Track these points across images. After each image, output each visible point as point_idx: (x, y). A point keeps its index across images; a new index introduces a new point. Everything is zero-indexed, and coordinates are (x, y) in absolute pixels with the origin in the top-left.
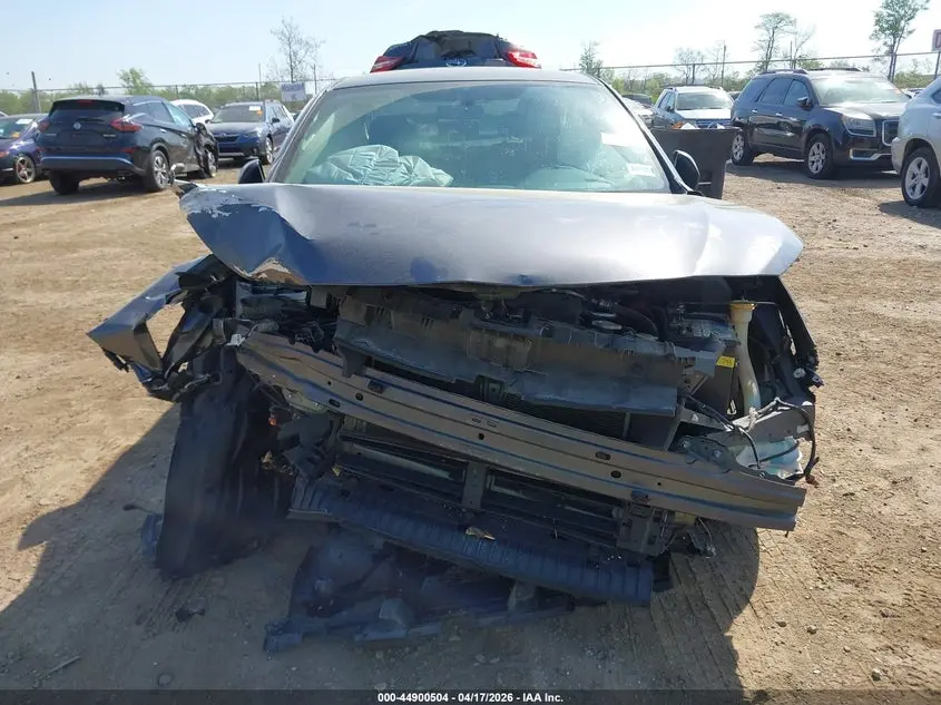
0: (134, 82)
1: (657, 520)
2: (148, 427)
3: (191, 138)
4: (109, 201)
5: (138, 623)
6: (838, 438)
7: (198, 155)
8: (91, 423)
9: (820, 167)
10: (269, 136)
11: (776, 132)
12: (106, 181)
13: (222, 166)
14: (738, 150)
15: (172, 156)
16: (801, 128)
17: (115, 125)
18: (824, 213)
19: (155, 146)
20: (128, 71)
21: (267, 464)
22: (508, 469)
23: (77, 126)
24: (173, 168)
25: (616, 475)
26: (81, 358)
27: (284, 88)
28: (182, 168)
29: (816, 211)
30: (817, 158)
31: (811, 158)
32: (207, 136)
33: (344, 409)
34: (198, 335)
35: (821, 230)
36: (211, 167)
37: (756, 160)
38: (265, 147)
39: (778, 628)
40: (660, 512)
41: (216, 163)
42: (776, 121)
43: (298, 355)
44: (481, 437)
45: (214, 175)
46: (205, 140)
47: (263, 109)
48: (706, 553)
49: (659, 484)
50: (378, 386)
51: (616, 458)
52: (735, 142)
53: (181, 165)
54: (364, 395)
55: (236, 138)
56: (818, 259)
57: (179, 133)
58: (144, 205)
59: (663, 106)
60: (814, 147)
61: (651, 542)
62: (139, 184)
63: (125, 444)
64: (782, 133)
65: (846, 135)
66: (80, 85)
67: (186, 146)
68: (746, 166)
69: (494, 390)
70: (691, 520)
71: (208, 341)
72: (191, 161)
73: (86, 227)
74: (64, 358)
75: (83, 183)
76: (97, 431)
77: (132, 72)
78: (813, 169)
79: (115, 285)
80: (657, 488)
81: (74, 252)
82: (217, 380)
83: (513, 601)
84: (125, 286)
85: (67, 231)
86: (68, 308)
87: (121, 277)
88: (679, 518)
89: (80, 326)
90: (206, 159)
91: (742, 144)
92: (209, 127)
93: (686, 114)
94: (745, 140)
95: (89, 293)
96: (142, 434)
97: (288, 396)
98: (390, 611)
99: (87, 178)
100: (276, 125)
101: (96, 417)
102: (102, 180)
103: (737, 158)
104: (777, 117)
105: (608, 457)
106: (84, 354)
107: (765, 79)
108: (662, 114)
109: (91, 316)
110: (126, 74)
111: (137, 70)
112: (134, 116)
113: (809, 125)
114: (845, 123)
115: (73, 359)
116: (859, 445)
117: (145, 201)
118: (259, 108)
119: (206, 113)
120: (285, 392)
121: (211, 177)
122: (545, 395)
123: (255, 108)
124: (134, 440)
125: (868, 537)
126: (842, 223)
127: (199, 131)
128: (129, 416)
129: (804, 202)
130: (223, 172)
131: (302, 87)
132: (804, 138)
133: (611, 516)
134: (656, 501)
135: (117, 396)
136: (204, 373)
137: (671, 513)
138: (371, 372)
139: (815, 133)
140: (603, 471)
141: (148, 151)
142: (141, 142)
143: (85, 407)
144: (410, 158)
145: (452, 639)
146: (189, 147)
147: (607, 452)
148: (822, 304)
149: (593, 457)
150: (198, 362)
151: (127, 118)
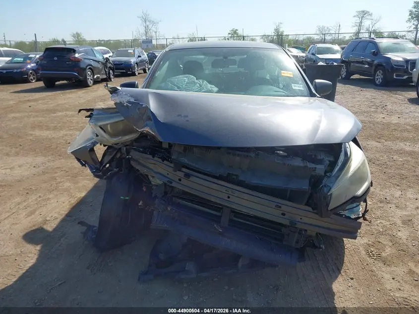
0: (78, 38)
1: (300, 233)
2: (89, 189)
3: (103, 64)
4: (68, 91)
5: (88, 268)
6: (381, 202)
7: (106, 71)
8: (65, 187)
9: (381, 81)
10: (137, 63)
11: (361, 65)
12: (66, 82)
13: (116, 76)
14: (344, 73)
15: (95, 72)
16: (372, 64)
17: (71, 58)
18: (381, 102)
19: (88, 67)
20: (75, 33)
21: (141, 205)
22: (240, 211)
23: (56, 59)
24: (95, 77)
25: (283, 214)
26: (60, 159)
27: (143, 42)
28: (99, 77)
29: (378, 101)
30: (379, 77)
31: (376, 77)
32: (110, 63)
33: (173, 185)
34: (115, 153)
35: (379, 110)
36: (111, 76)
37: (352, 77)
38: (135, 68)
39: (350, 280)
40: (301, 230)
41: (114, 75)
42: (361, 60)
43: (155, 162)
44: (229, 197)
45: (112, 80)
46: (109, 65)
47: (134, 51)
48: (320, 248)
49: (301, 219)
50: (187, 176)
51: (284, 208)
52: (343, 69)
53: (99, 75)
54: (182, 179)
55: (122, 64)
56: (377, 123)
57: (98, 62)
58: (83, 93)
59: (310, 53)
60: (378, 72)
61: (297, 242)
62: (81, 84)
63: (79, 196)
64: (364, 66)
65: (392, 67)
66: (55, 39)
67: (101, 68)
68: (347, 80)
69: (234, 178)
70: (314, 234)
71: (118, 155)
72: (103, 74)
73: (59, 103)
74: (53, 159)
75: (57, 83)
76: (67, 190)
77: (77, 33)
78: (377, 82)
79: (72, 128)
80: (300, 220)
81: (55, 113)
82: (121, 171)
83: (240, 264)
84: (76, 129)
85: (52, 104)
86: (53, 138)
87: (75, 125)
88: (309, 233)
89: (59, 145)
90: (109, 73)
91: (345, 70)
92: (110, 58)
93: (320, 56)
94: (347, 68)
95: (61, 132)
96: (86, 192)
97: (151, 179)
98: (190, 266)
99: (59, 81)
100: (140, 59)
101: (67, 184)
102: (65, 82)
103: (343, 76)
104: (362, 58)
105: (280, 207)
106: (61, 157)
107: (357, 41)
108: (310, 56)
109: (62, 141)
110: (74, 34)
111: (79, 32)
112: (80, 55)
113: (376, 62)
114: (392, 62)
115: (56, 160)
116: (390, 205)
117: (84, 91)
118: (132, 51)
119: (109, 53)
120: (150, 177)
121: (111, 81)
122: (255, 181)
123: (131, 51)
124: (83, 194)
125: (390, 244)
126: (389, 107)
127: (107, 61)
128: (80, 185)
129: (373, 97)
130: (117, 79)
131: (151, 42)
132: (374, 68)
133: (281, 231)
134: (299, 226)
135: (75, 176)
136: (116, 168)
137: (306, 230)
138: (184, 170)
139: (379, 66)
140: (278, 212)
141: (85, 69)
142: (82, 66)
143: (62, 180)
144: (201, 81)
145: (214, 280)
146: (102, 68)
147: (280, 205)
148: (378, 143)
149: (274, 207)
150: (114, 164)
151: (77, 55)
